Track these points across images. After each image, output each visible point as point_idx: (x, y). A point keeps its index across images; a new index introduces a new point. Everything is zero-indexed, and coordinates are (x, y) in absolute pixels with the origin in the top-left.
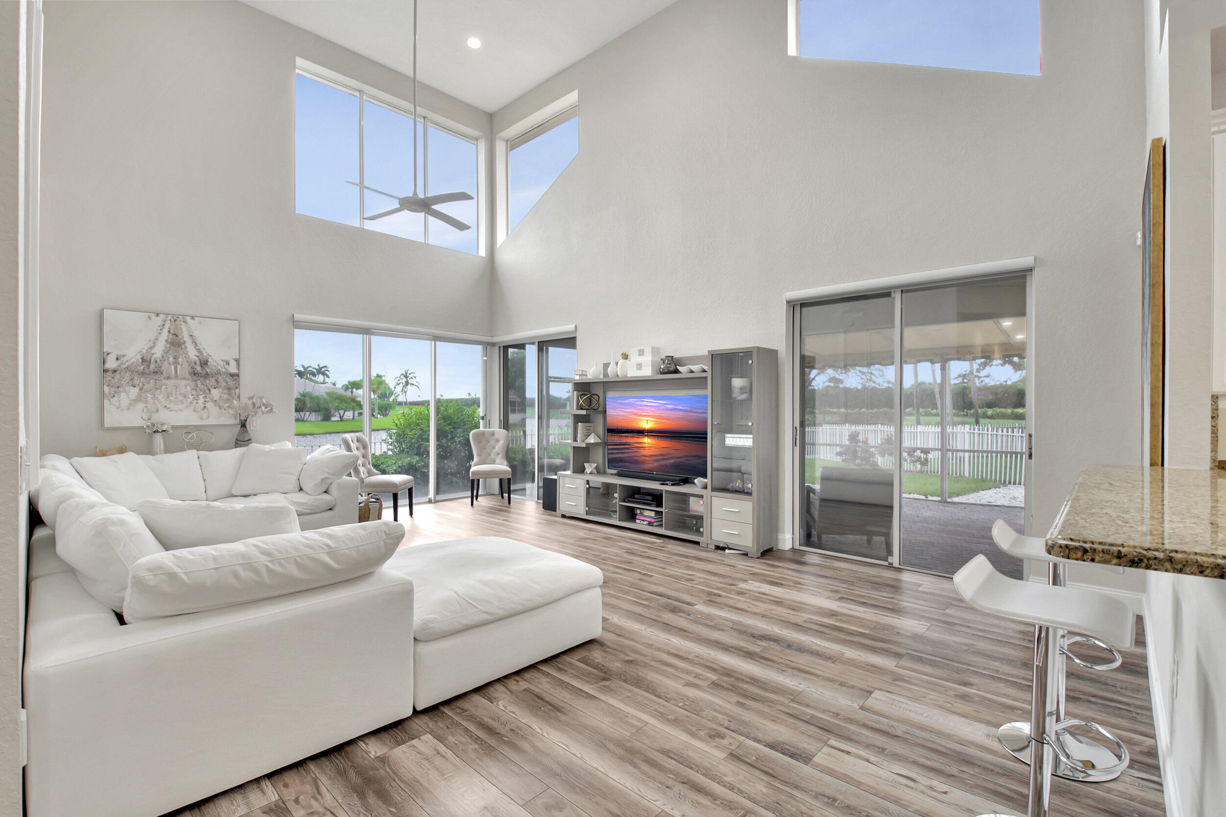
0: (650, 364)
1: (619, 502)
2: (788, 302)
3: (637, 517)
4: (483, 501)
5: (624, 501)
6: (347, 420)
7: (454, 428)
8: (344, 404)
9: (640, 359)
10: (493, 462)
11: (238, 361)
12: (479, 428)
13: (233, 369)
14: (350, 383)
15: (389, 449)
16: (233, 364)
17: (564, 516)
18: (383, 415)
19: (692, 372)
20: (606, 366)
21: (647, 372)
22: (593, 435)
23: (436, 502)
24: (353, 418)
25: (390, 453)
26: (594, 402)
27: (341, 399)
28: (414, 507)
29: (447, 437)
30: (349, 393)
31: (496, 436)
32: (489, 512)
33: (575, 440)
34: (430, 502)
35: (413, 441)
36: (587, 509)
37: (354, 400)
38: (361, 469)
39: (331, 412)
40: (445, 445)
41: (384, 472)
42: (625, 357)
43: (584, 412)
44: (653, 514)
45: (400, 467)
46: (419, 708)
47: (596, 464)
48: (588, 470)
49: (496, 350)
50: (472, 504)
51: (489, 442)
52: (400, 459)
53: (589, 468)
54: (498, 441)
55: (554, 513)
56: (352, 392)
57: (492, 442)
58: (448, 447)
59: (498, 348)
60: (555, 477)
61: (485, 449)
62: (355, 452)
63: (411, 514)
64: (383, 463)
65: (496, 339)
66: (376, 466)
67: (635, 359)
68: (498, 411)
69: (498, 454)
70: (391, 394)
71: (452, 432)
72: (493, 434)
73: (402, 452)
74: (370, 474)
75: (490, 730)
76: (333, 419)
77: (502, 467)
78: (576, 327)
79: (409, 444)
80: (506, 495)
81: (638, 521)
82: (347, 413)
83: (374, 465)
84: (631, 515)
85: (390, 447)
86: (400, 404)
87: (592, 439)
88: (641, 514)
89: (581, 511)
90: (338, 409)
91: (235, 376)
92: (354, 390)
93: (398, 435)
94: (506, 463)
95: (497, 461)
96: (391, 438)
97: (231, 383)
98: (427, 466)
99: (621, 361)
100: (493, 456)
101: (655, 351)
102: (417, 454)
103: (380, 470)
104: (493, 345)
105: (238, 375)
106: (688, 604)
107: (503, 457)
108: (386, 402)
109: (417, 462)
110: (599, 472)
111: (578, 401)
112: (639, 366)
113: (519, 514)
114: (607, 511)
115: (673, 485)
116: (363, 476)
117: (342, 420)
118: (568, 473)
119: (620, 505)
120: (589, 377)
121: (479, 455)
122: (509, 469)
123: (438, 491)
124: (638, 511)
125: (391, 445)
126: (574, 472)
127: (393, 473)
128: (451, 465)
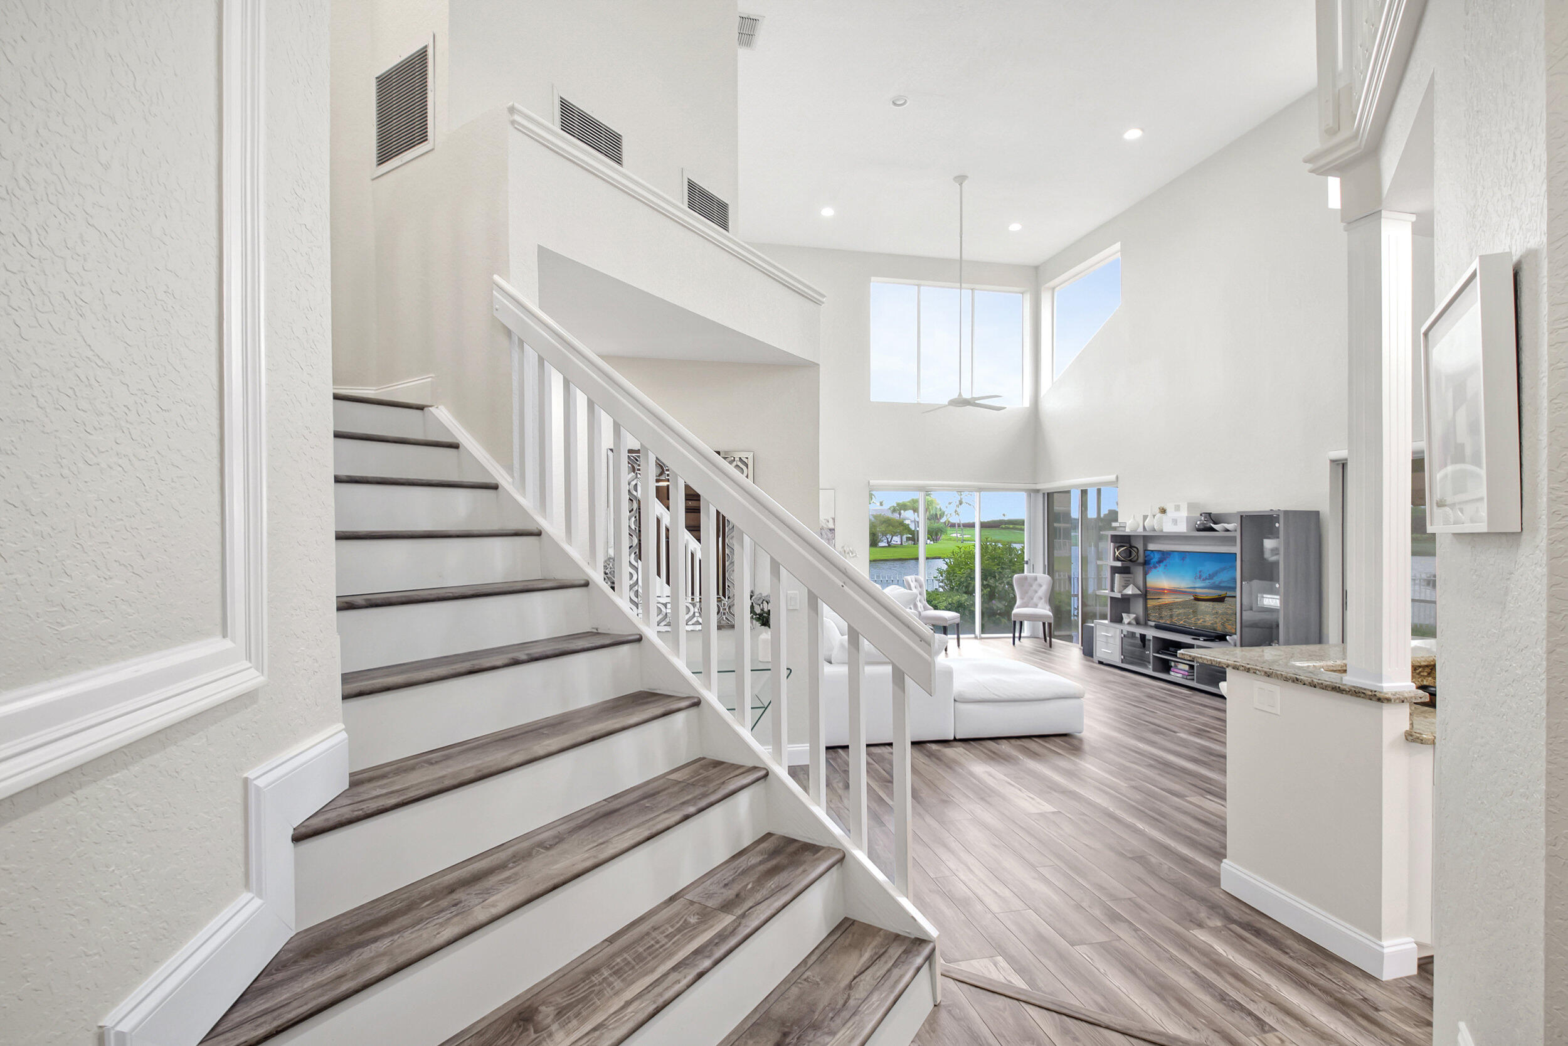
0: (1185, 520)
1: (1154, 652)
2: (1333, 461)
3: (1172, 669)
4: (1027, 643)
5: (1158, 653)
6: (895, 546)
7: (1002, 568)
8: (891, 527)
9: (1175, 515)
10: (1036, 606)
11: (834, 519)
12: (1023, 572)
13: (831, 526)
14: (898, 504)
15: (940, 586)
16: (831, 521)
17: (1101, 663)
18: (933, 540)
19: (1228, 530)
20: (1145, 517)
21: (1182, 528)
22: (1131, 586)
23: (982, 638)
24: (901, 544)
25: (941, 590)
26: (1134, 554)
27: (888, 522)
28: (961, 641)
29: (995, 577)
30: (896, 516)
31: (1039, 580)
32: (1031, 653)
33: (1112, 590)
34: (976, 638)
35: (962, 580)
36: (1122, 657)
37: (902, 524)
38: (919, 604)
39: (878, 537)
40: (993, 585)
41: (936, 608)
42: (1163, 511)
43: (1119, 564)
44: (1187, 668)
45: (950, 604)
46: (957, 738)
47: (1134, 615)
48: (1126, 620)
49: (1040, 497)
50: (1014, 644)
51: (1031, 586)
52: (950, 597)
53: (1127, 618)
54: (1040, 586)
55: (1091, 659)
56: (900, 514)
57: (1035, 587)
58: (996, 586)
59: (1042, 496)
60: (1093, 625)
61: (1027, 593)
62: (914, 591)
63: (959, 645)
64: (935, 599)
65: (1038, 487)
66: (929, 602)
67: (1171, 513)
68: (1042, 556)
69: (1041, 598)
70: (942, 515)
71: (1000, 572)
72: (1036, 579)
73: (952, 589)
74: (925, 609)
75: (994, 753)
76: (881, 544)
77: (1045, 611)
78: (1117, 477)
79: (958, 583)
80: (1048, 638)
81: (1172, 673)
82: (894, 538)
83: (928, 601)
84: (1166, 667)
85: (941, 584)
86: (953, 525)
87: (1129, 591)
88: (1176, 666)
89: (1117, 659)
90: (885, 534)
91: (832, 530)
92: (902, 511)
93: (948, 572)
94: (1048, 607)
95: (1039, 605)
96: (942, 576)
97: (830, 535)
98: (974, 605)
99: (1159, 515)
100: (1035, 600)
101: (1191, 506)
102: (966, 593)
103: (932, 606)
104: (1038, 491)
105: (834, 530)
106: (1174, 732)
107: (1046, 602)
108: (936, 525)
109: (966, 600)
110: (1138, 623)
111: (1115, 553)
112: (1175, 522)
113: (1062, 658)
114: (1142, 661)
115: (1204, 640)
116: (920, 610)
117: (889, 546)
118: (1106, 622)
119: (1154, 656)
120: (1128, 530)
121: (1022, 598)
122: (1051, 614)
123: (983, 631)
124: (1173, 664)
125: (942, 582)
126: (1111, 621)
127: (943, 610)
128: (997, 605)
